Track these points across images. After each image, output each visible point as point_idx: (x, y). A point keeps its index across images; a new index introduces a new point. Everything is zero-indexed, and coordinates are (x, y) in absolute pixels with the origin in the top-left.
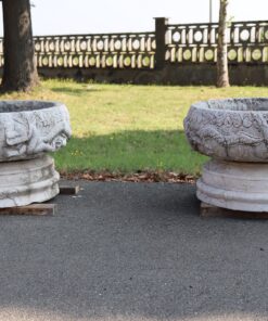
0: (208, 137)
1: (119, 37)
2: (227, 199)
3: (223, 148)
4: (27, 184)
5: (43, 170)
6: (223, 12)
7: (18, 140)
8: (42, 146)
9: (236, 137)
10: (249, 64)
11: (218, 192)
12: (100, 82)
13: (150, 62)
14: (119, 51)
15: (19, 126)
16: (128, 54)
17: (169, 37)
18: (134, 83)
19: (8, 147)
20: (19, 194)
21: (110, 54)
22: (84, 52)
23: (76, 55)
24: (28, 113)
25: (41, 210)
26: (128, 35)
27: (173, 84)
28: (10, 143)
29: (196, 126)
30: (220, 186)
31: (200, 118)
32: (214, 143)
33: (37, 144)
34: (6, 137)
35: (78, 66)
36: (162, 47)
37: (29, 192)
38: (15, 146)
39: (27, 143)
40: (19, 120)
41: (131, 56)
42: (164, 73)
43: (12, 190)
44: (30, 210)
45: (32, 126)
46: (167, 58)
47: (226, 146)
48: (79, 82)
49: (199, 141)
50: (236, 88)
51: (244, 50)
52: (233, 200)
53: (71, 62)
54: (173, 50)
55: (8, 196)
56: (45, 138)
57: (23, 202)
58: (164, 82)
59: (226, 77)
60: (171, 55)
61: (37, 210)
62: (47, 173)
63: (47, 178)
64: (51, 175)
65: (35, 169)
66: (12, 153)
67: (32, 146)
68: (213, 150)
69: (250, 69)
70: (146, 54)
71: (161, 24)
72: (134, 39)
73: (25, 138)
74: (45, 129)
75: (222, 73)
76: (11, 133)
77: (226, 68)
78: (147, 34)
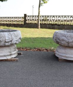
0: (63, 40)
1: (16, 18)
2: (66, 57)
3: (67, 44)
4: (10, 52)
5: (14, 48)
6: (39, 13)
7: (9, 40)
8: (15, 42)
9: (72, 40)
10: (44, 24)
11: (64, 55)
12: (12, 27)
13: (23, 23)
14: (16, 21)
15: (9, 36)
16: (18, 21)
17: (27, 18)
18: (20, 27)
19: (6, 42)
20: (8, 55)
21: (14, 21)
22: (9, 20)
23: (7, 21)
24: (12, 33)
25: (15, 60)
26: (18, 17)
27: (28, 28)
28: (7, 41)
29: (59, 37)
30: (64, 54)
31: (60, 35)
32: (65, 42)
33: (14, 41)
34: (5, 39)
35: (7, 24)
36: (25, 20)
37: (11, 55)
38: (8, 42)
39: (11, 41)
40: (9, 35)
41: (19, 22)
42: (26, 25)
43: (6, 54)
44: (11, 60)
45: (13, 36)
46: (26, 22)
47: (68, 43)
48: (8, 27)
49: (60, 41)
50: (42, 29)
51: (43, 21)
52: (69, 57)
53: (6, 23)
54: (28, 21)
55: (5, 56)
56: (16, 40)
57: (9, 58)
58: (26, 27)
59: (39, 27)
60: (27, 22)
61: (13, 60)
62: (15, 49)
63: (15, 51)
64: (16, 50)
65: (12, 48)
66: (7, 44)
67: (13, 42)
68: (64, 44)
69: (44, 25)
70: (22, 21)
71: (25, 15)
72: (19, 18)
73: (11, 40)
74: (16, 37)
75: (39, 26)
76: (7, 38)
77: (39, 25)
78: (22, 17)
